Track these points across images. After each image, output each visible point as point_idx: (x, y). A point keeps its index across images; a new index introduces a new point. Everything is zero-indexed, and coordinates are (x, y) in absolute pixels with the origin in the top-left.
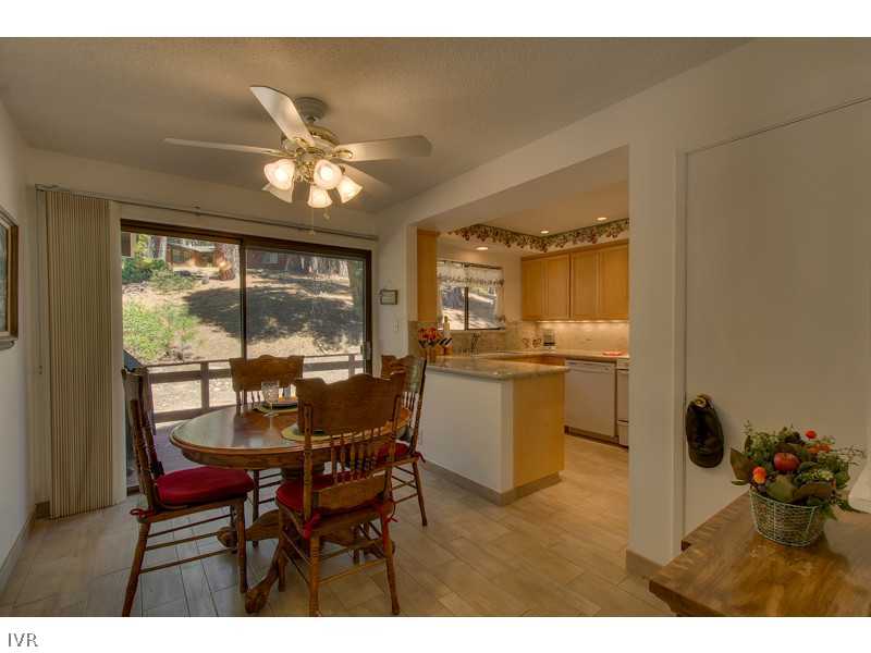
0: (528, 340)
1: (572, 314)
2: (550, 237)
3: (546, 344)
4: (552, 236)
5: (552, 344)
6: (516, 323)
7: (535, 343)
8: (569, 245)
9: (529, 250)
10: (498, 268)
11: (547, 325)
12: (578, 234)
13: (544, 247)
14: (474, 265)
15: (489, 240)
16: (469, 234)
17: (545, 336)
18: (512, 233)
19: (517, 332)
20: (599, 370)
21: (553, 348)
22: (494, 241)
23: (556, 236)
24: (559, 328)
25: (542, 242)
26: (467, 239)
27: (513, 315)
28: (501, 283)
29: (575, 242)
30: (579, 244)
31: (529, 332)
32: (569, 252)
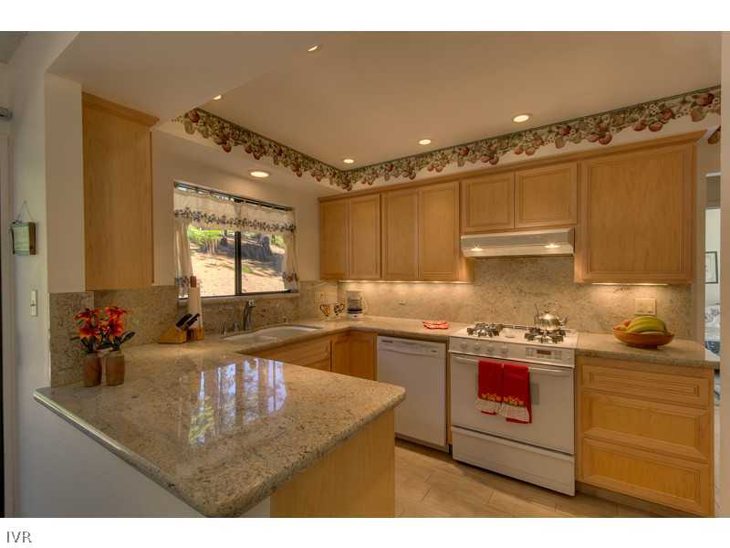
0: (327, 307)
1: (384, 273)
2: (357, 171)
3: (351, 311)
4: (357, 170)
5: (358, 310)
6: (313, 284)
7: (337, 309)
8: (379, 182)
9: (328, 185)
10: (287, 209)
11: (352, 286)
12: (390, 167)
13: (347, 185)
14: (250, 201)
15: (268, 159)
16: (231, 142)
17: (350, 300)
18: (305, 157)
19: (314, 295)
20: (424, 351)
21: (360, 316)
22: (276, 162)
23: (364, 169)
24: (367, 290)
25: (345, 176)
26: (228, 150)
27: (308, 273)
28: (292, 229)
29: (387, 179)
30: (393, 181)
31: (330, 295)
32: (379, 191)
